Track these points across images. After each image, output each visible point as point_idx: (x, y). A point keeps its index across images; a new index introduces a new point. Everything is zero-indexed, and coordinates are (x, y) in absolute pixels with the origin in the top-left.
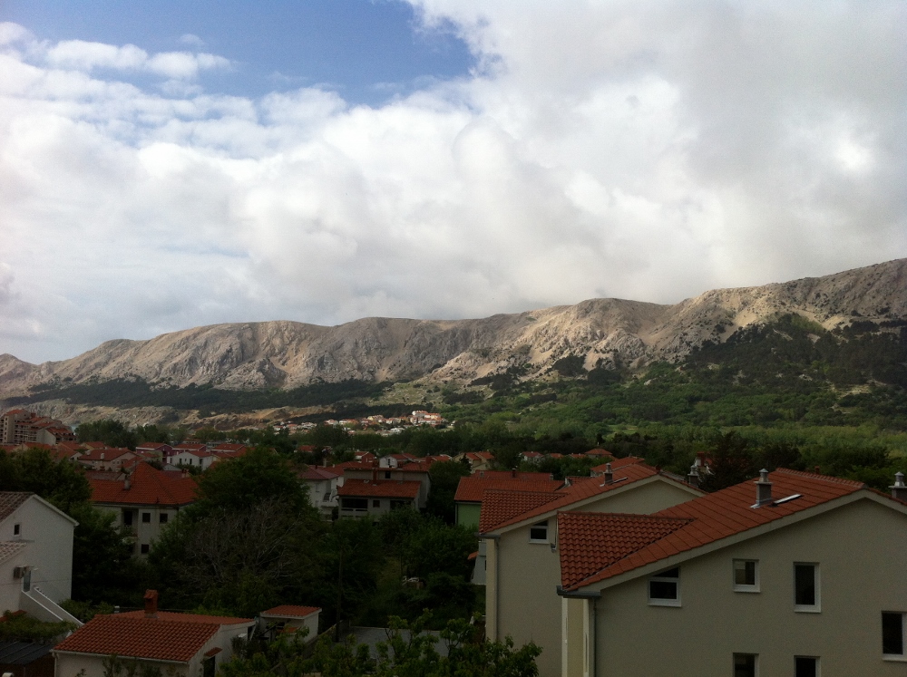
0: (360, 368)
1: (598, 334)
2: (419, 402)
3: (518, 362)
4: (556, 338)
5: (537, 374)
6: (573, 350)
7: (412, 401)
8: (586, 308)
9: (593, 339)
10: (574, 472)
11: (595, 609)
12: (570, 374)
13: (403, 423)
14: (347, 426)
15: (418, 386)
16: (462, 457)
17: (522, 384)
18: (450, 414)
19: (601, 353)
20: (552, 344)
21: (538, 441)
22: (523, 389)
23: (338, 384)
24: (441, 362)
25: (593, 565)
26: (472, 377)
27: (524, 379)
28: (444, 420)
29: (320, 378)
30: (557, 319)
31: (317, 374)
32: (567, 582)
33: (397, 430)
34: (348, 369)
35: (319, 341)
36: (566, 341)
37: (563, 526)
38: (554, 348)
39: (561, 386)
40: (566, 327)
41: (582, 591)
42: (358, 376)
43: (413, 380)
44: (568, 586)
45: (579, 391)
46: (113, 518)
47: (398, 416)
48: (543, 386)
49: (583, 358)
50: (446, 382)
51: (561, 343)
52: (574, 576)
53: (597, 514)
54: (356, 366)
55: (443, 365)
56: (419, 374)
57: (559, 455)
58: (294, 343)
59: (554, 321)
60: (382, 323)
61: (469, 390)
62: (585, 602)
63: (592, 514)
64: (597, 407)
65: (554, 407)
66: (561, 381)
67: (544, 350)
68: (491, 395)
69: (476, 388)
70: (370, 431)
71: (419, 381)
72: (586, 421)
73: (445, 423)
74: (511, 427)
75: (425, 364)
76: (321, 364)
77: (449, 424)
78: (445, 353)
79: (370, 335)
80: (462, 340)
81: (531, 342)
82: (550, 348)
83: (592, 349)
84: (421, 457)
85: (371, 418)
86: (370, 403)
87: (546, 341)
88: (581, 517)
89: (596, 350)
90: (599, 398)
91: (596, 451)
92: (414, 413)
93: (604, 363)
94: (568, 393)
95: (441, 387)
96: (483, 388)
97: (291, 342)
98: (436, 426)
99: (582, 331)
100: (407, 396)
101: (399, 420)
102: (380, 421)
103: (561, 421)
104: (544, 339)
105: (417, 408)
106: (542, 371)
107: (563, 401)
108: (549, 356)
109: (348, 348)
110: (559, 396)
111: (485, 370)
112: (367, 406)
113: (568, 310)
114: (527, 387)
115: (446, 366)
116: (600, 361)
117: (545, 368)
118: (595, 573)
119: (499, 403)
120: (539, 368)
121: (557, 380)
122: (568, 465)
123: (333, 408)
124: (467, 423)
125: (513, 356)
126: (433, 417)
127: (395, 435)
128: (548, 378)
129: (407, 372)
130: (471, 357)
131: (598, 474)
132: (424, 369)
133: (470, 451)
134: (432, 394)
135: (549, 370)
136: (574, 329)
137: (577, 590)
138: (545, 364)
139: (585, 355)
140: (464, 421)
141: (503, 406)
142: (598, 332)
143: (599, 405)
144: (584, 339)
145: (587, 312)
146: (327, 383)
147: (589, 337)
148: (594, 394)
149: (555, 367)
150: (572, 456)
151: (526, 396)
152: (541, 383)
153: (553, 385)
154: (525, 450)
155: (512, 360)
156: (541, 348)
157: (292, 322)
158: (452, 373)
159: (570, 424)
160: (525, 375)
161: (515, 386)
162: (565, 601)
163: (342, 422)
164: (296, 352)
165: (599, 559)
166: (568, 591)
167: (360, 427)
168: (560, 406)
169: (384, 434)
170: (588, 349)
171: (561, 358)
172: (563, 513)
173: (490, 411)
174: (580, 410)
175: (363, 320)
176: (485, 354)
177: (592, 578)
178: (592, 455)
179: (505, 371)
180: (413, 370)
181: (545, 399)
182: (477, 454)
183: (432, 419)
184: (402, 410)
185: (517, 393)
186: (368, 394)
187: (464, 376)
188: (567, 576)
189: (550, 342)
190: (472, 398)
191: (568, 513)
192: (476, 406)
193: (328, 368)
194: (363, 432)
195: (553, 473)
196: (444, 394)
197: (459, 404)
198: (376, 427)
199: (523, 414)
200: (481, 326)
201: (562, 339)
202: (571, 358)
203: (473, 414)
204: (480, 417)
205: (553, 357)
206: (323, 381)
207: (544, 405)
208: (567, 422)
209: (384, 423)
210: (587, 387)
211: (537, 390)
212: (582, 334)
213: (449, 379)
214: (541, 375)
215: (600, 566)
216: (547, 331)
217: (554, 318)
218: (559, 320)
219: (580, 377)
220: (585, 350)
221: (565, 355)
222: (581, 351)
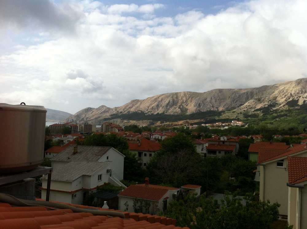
0: (213, 107)
1: (304, 91)
2: (234, 117)
3: (272, 102)
4: (287, 93)
5: (280, 107)
6: (294, 98)
7: (232, 117)
8: (299, 82)
9: (302, 93)
10: (294, 142)
11: (301, 192)
12: (293, 106)
13: (228, 125)
14: (209, 126)
15: (234, 112)
16: (251, 137)
17: (274, 111)
18: (246, 122)
19: (305, 98)
21: (280, 131)
22: (274, 112)
23: (205, 112)
24: (242, 103)
25: (301, 176)
26: (254, 109)
27: (274, 109)
28: (244, 124)
29: (199, 110)
30: (287, 87)
31: (198, 109)
32: (291, 182)
33: (227, 127)
34: (209, 107)
35: (198, 98)
36: (291, 94)
37: (290, 161)
38: (286, 97)
39: (289, 111)
40: (291, 89)
41: (296, 185)
42: (212, 109)
43: (232, 110)
44: (291, 183)
45: (296, 113)
46: (135, 155)
47: (227, 123)
48: (282, 111)
49: (298, 100)
50: (244, 110)
51: (289, 95)
52: (293, 180)
53: (303, 158)
54: (211, 106)
55: (243, 105)
56: (234, 108)
57: (288, 136)
58: (190, 99)
59: (286, 87)
60: (221, 91)
61: (253, 113)
62: (298, 189)
63: (301, 158)
64: (303, 118)
65: (287, 118)
66: (289, 109)
67: (282, 98)
68: (262, 115)
69: (256, 112)
70: (217, 128)
71: (234, 110)
72: (299, 124)
73: (244, 125)
74: (269, 126)
75: (236, 105)
76: (199, 105)
77: (246, 125)
78: (244, 100)
79: (216, 95)
80: (250, 95)
81: (277, 95)
83: (301, 97)
84: (235, 137)
85: (217, 123)
86: (217, 118)
87: (283, 94)
88: (297, 159)
89: (303, 97)
90: (304, 115)
91: (303, 135)
92: (233, 121)
94: (292, 113)
95: (243, 112)
96: (259, 112)
97: (189, 98)
98: (241, 126)
99: (297, 90)
100: (230, 115)
101: (227, 124)
102: (220, 124)
103: (289, 124)
104: (282, 94)
105: (233, 120)
106: (282, 106)
107: (289, 116)
108: (284, 100)
109: (208, 100)
110: (288, 115)
111: (259, 106)
112: (216, 119)
113: (292, 83)
114: (276, 111)
115: (245, 105)
116: (305, 101)
117: (283, 104)
118: (302, 179)
119: (265, 117)
120: (280, 104)
121: (287, 109)
122: (292, 140)
123: (204, 120)
124: (253, 125)
125: (270, 101)
126: (240, 123)
127: (226, 129)
128: (284, 108)
129: (230, 107)
130: (254, 101)
131: (303, 143)
132: (236, 106)
133: (254, 135)
134: (239, 115)
135: (284, 105)
136: (293, 90)
137: (294, 184)
138: (283, 103)
139: (299, 99)
140: (252, 124)
141: (266, 119)
144: (298, 93)
145: (299, 83)
146: (202, 112)
147: (300, 92)
148: (302, 114)
149: (287, 104)
150: (294, 136)
151: (275, 115)
152: (281, 110)
153: (286, 111)
154: (275, 134)
155: (270, 102)
156: (281, 97)
157: (189, 92)
158: (247, 107)
159: (292, 125)
160: (275, 107)
161: (271, 111)
162: (290, 188)
163: (207, 125)
164: (191, 102)
165: (303, 174)
166: (291, 185)
167: (213, 126)
168: (289, 118)
169: (222, 129)
170: (300, 97)
171: (289, 100)
172: (290, 157)
173: (261, 120)
174: (297, 119)
175: (214, 90)
176: (259, 100)
177: (300, 181)
178: (301, 136)
179: (267, 106)
180: (232, 107)
181: (283, 116)
182: (256, 136)
183: (239, 123)
184: (228, 120)
185: (272, 114)
186: (216, 115)
187: (251, 108)
188: (291, 179)
189: (285, 95)
190: (255, 116)
191: (292, 157)
192: (256, 119)
193: (202, 107)
194: (214, 128)
195: (286, 142)
196: (244, 115)
197: (249, 118)
198: (219, 126)
199: (274, 121)
200: (257, 90)
201: (289, 93)
202: (293, 100)
203: (255, 122)
204: (258, 123)
205: (286, 100)
206: (200, 111)
207: (282, 118)
208: (291, 124)
209: (222, 125)
210: (299, 111)
211: (279, 112)
212: (297, 92)
213: (245, 109)
214: (281, 107)
215: (304, 176)
216: (283, 91)
217: (286, 86)
218: (288, 87)
219: (297, 108)
220: (298, 97)
221: (291, 100)
222: (297, 98)
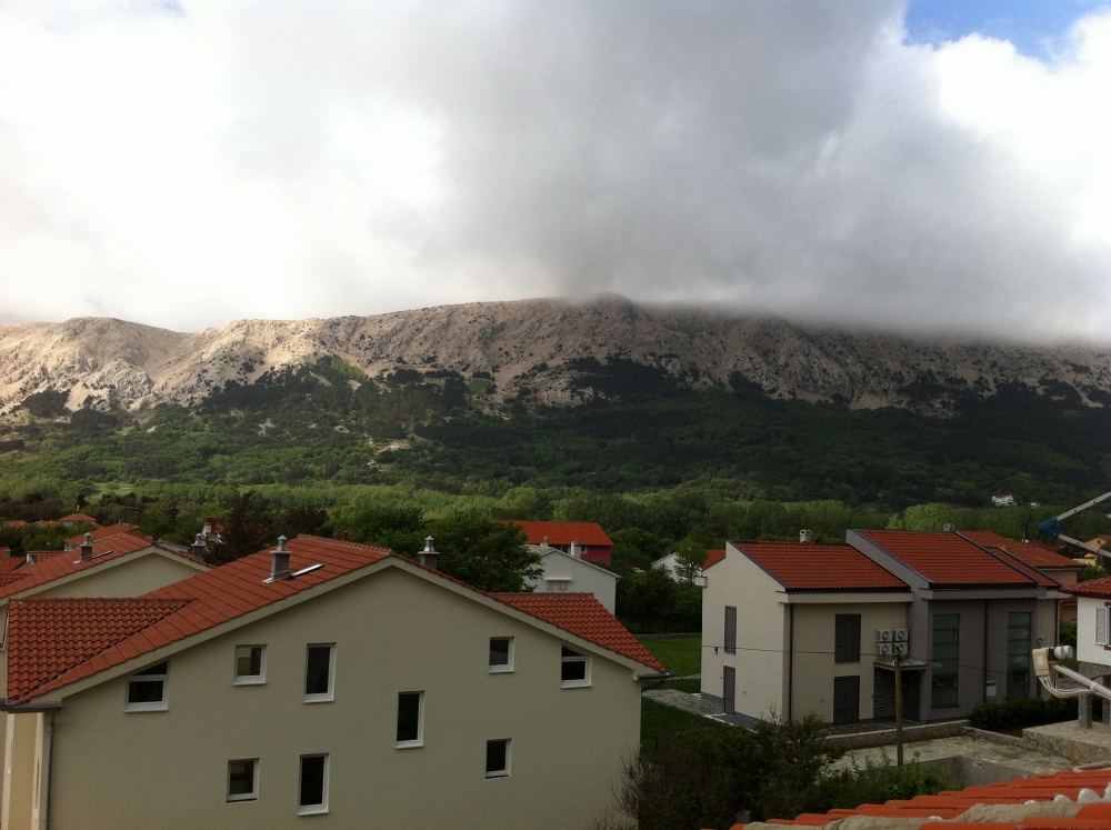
1: (90, 365)
4: (29, 365)
6: (52, 383)
8: (76, 329)
9: (82, 370)
10: (42, 546)
11: (53, 725)
12: (47, 414)
19: (91, 389)
20: (23, 373)
25: (54, 667)
30: (32, 341)
32: (15, 693)
36: (44, 370)
37: (16, 618)
38: (26, 378)
39: (32, 430)
40: (45, 351)
41: (35, 702)
44: (17, 697)
45: (57, 438)
48: (6, 430)
49: (66, 394)
51: (37, 372)
52: (26, 684)
53: (66, 600)
57: (22, 523)
59: (28, 343)
62: (40, 715)
63: (57, 601)
64: (81, 459)
65: (20, 458)
66: (32, 423)
67: (11, 381)
72: (65, 478)
82: (21, 378)
83: (80, 384)
87: (15, 368)
88: (43, 605)
89: (85, 385)
90: (85, 448)
91: (74, 517)
93: (95, 402)
94: (41, 440)
99: (67, 358)
103: (29, 477)
104: (13, 365)
106: (6, 409)
107: (32, 450)
108: (18, 390)
110: (27, 444)
113: (50, 329)
116: (89, 399)
117: (11, 405)
118: (56, 677)
120: (2, 405)
121: (27, 423)
122: (33, 536)
128: (13, 419)
131: (74, 547)
135: (17, 408)
136: (55, 354)
137: (28, 701)
138: (10, 399)
139: (69, 391)
142: (90, 360)
143: (85, 456)
144: (69, 369)
145: (76, 334)
147: (77, 367)
148: (77, 443)
149: (26, 404)
150: (41, 524)
153: (20, 429)
156: (7, 378)
159: (41, 482)
162: (11, 717)
165: (63, 659)
166: (18, 704)
168: (28, 458)
170: (74, 382)
171: (35, 392)
172: (17, 601)
174: (57, 462)
177: (51, 684)
178: (67, 522)
181: (6, 447)
188: (15, 684)
189: (20, 370)
191: (26, 600)
195: (11, 547)
201: (38, 366)
202: (49, 394)
205: (23, 391)
207: (4, 456)
208: (37, 478)
210: (68, 433)
212: (67, 363)
214: (3, 414)
215: (63, 667)
216: (17, 355)
217: (28, 338)
218: (35, 341)
219: (60, 420)
220: (70, 384)
221: (41, 389)
222: (65, 385)
